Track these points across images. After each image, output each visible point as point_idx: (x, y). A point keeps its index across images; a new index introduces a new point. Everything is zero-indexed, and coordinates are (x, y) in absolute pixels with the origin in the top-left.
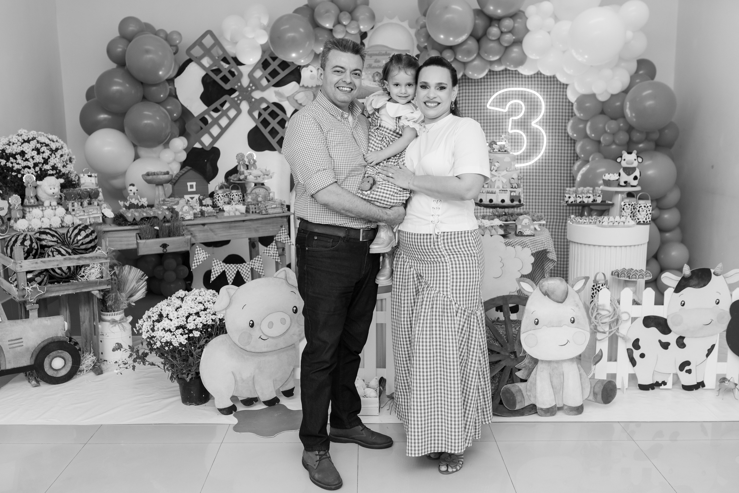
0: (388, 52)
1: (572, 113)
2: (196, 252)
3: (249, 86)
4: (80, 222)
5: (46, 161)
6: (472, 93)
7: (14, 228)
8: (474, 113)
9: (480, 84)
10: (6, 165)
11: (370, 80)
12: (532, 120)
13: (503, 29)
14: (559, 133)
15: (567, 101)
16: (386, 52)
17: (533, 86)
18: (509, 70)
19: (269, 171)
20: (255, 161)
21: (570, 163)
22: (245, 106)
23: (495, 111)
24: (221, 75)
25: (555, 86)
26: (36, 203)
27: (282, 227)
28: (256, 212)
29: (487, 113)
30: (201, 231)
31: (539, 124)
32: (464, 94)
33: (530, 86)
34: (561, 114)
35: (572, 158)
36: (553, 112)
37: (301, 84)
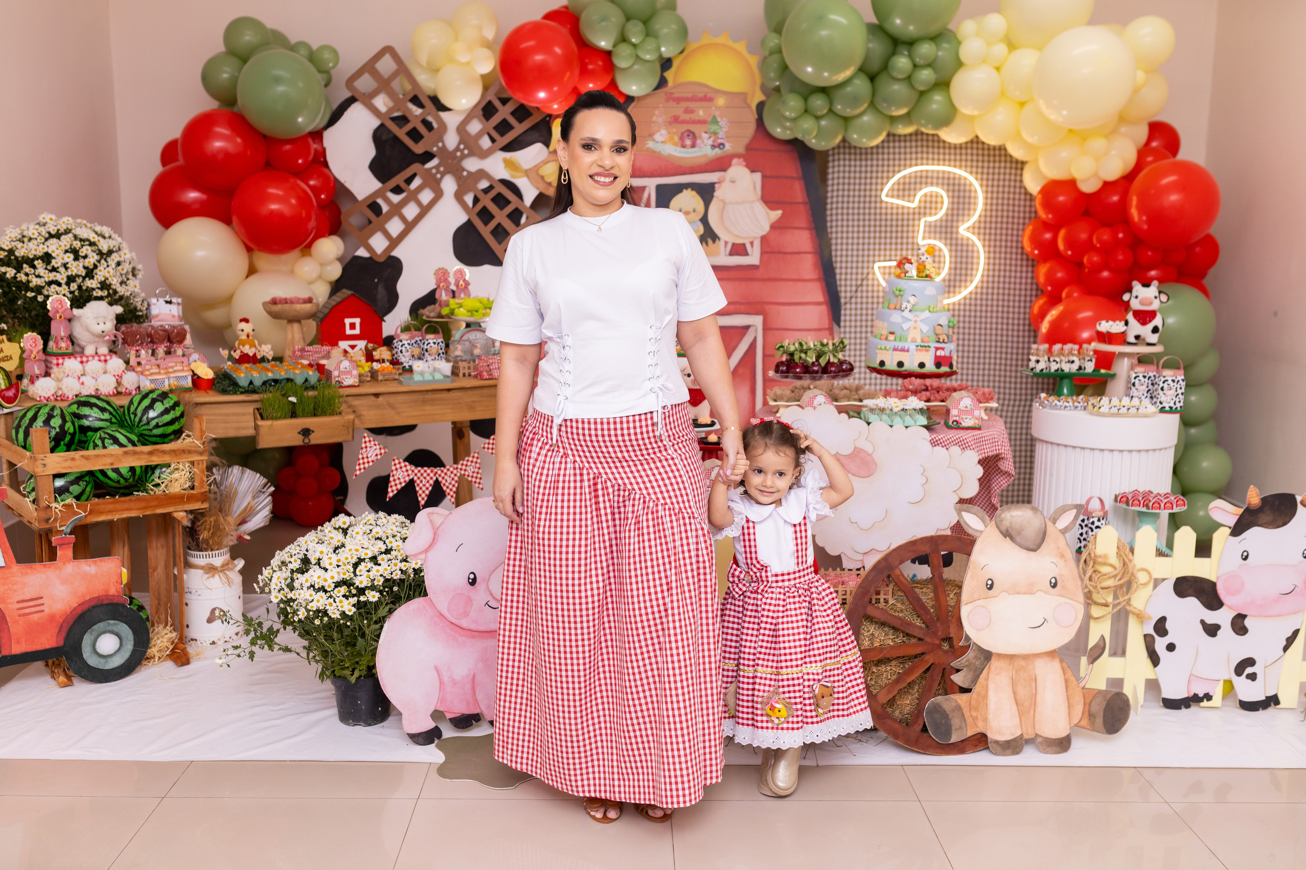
0: (709, 95)
1: (1031, 212)
2: (364, 445)
3: (457, 149)
4: (153, 386)
5: (90, 273)
6: (855, 172)
7: (30, 393)
8: (859, 208)
9: (869, 156)
10: (15, 278)
11: (675, 144)
12: (960, 223)
13: (918, 60)
14: (1006, 247)
15: (1024, 191)
16: (705, 96)
17: (963, 163)
18: (922, 133)
20: (467, 284)
21: (1025, 301)
22: (449, 185)
23: (895, 206)
24: (408, 127)
25: (1003, 165)
26: (70, 350)
28: (470, 375)
29: (881, 208)
30: (371, 406)
31: (971, 230)
32: (841, 175)
33: (958, 163)
34: (1011, 214)
35: (1029, 293)
36: (997, 210)
37: (551, 148)
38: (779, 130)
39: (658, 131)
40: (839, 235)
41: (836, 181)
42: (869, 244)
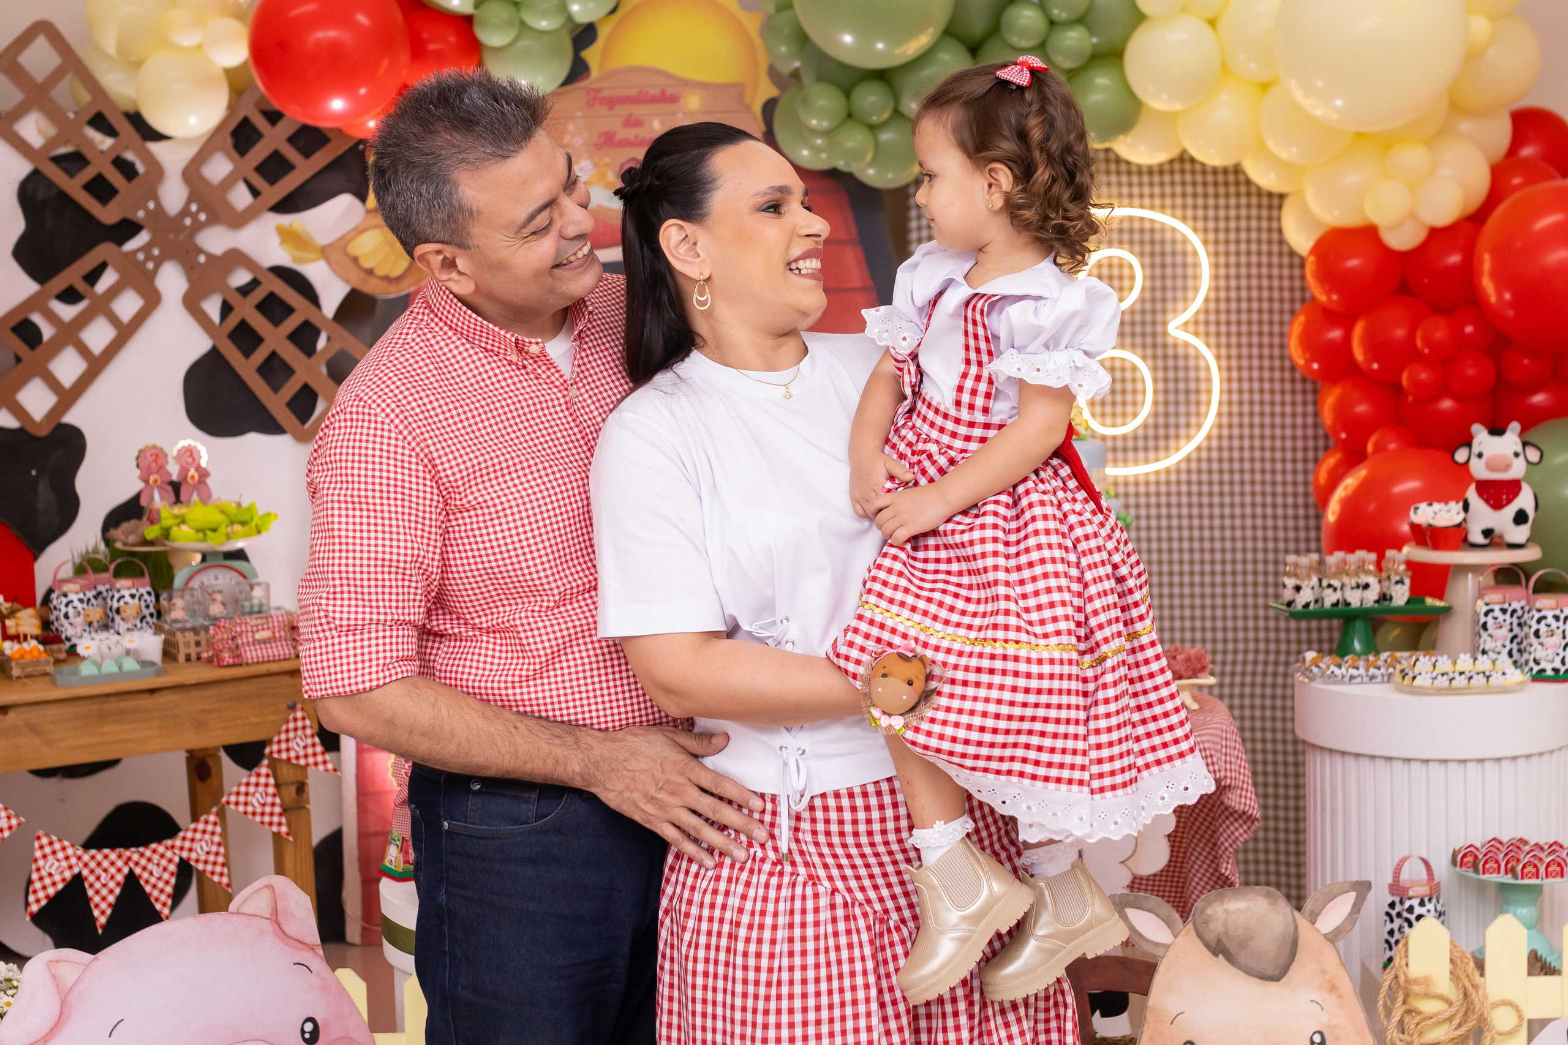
0: (670, 91)
1: (1303, 289)
3: (185, 212)
11: (609, 187)
12: (1169, 316)
14: (1261, 357)
15: (1285, 249)
16: (663, 92)
17: (1168, 201)
19: (250, 509)
20: (204, 474)
21: (1305, 461)
22: (171, 281)
24: (87, 174)
25: (1243, 201)
27: (293, 708)
28: (199, 658)
31: (1191, 328)
34: (1265, 294)
35: (1300, 444)
36: (1238, 288)
37: (370, 203)
38: (805, 153)
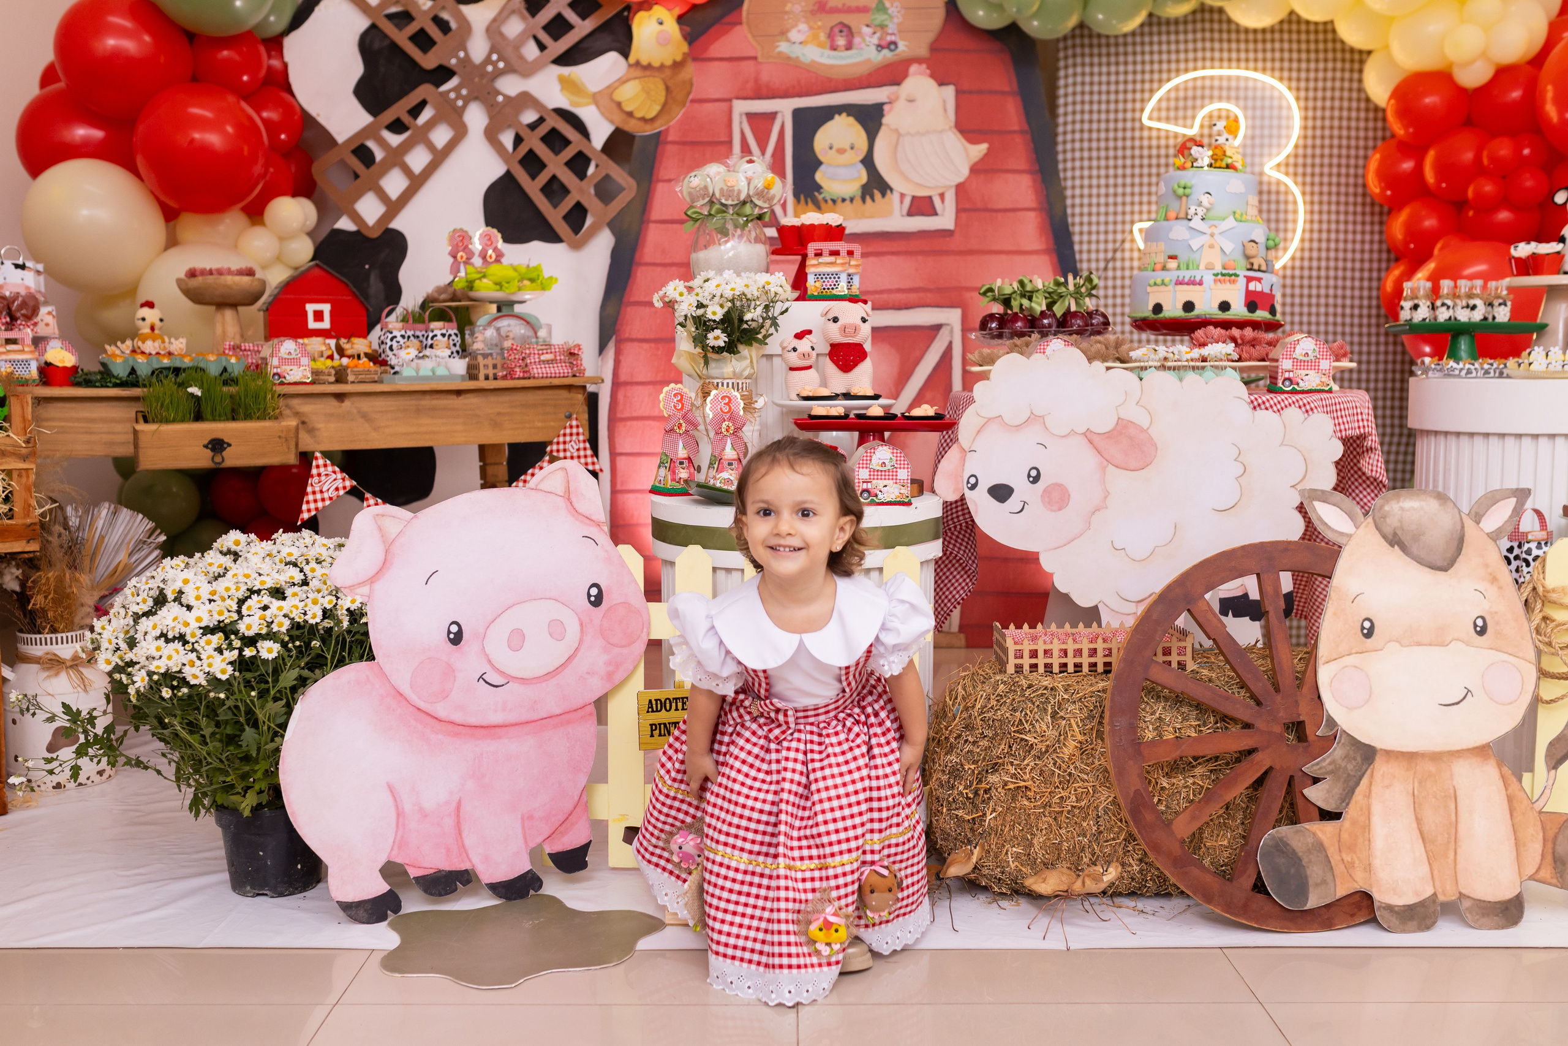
2: (314, 471)
3: (487, 61)
6: (1100, 83)
8: (1107, 140)
9: (1121, 49)
11: (822, 47)
12: (1265, 159)
14: (1338, 194)
17: (1269, 65)
19: (537, 269)
20: (499, 254)
22: (476, 117)
23: (1163, 134)
24: (412, 28)
27: (569, 417)
28: (495, 375)
29: (1141, 138)
30: (331, 415)
31: (1283, 169)
32: (1079, 88)
33: (1260, 64)
36: (1323, 137)
37: (632, 59)
38: (979, 16)
39: (793, 27)
40: (1078, 182)
41: (1070, 99)
42: (1124, 195)
